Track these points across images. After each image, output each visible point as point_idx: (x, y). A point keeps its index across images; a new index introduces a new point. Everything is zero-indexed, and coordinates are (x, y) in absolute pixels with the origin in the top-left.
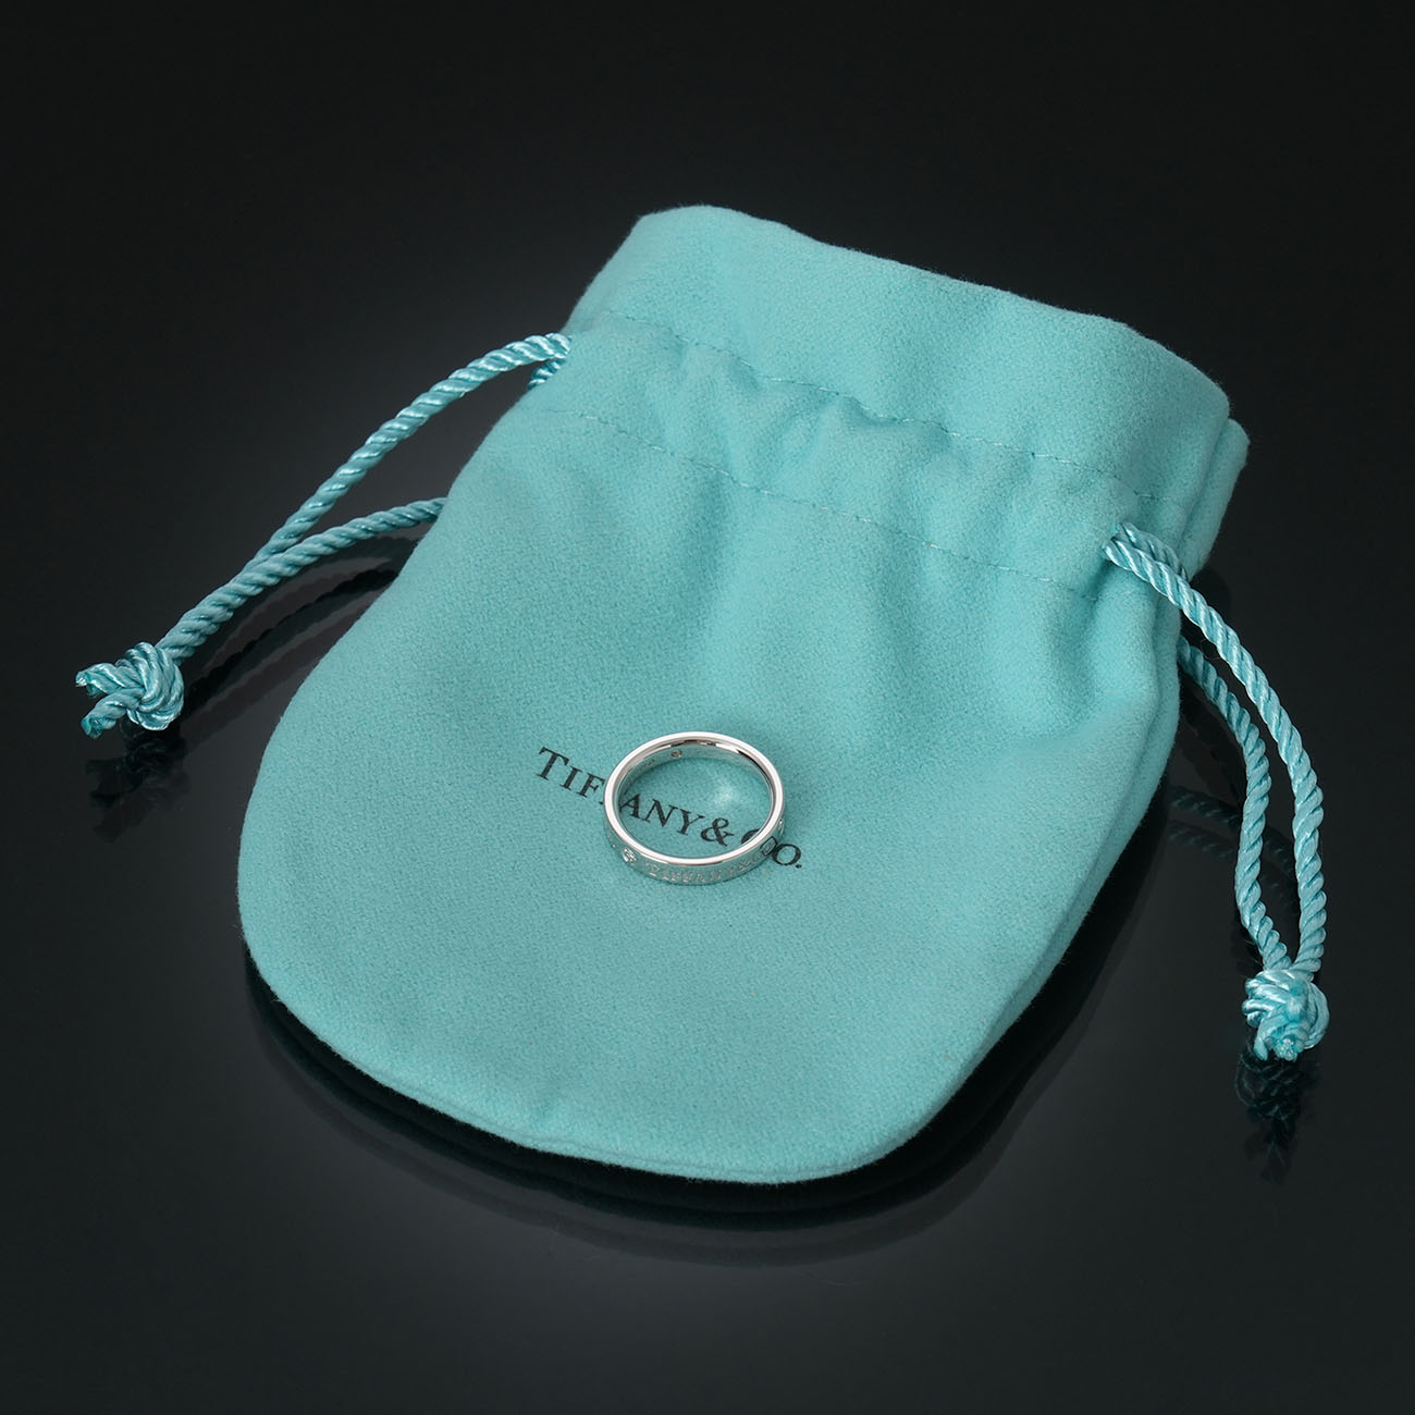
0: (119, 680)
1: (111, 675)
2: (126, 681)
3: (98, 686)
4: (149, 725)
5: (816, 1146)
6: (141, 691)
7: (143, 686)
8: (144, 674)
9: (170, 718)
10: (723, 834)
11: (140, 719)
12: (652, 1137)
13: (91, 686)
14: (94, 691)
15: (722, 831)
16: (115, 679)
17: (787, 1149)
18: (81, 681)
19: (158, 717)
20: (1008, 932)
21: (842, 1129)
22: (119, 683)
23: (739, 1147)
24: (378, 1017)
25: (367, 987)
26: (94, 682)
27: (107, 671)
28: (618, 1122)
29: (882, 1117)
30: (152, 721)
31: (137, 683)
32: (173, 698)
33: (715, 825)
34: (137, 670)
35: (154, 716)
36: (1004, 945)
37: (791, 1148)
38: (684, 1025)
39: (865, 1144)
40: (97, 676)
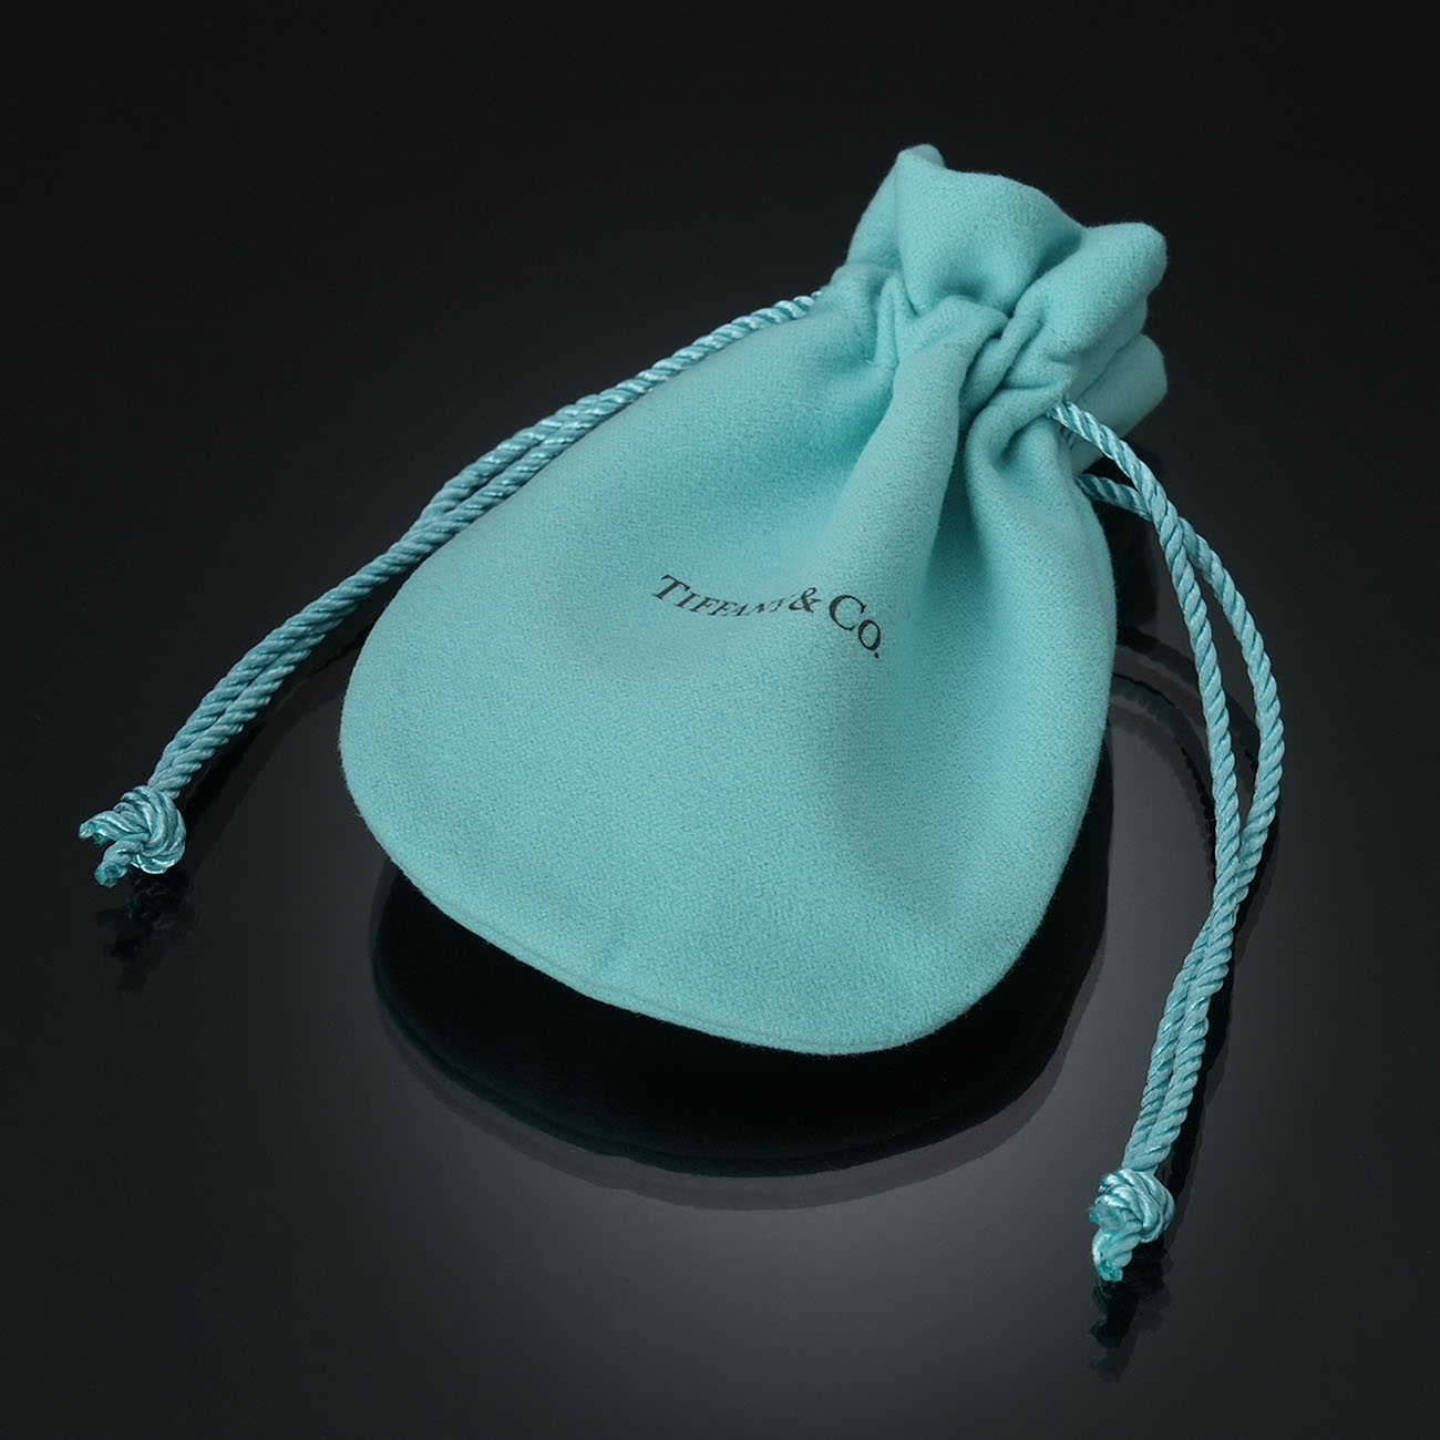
0: (124, 825)
1: (115, 822)
2: (131, 826)
3: (104, 834)
4: (147, 868)
5: (872, 1021)
6: (146, 836)
7: (148, 831)
8: (148, 819)
9: (168, 864)
10: (809, 601)
11: (140, 862)
12: (712, 1001)
13: (98, 835)
14: (101, 841)
15: (809, 600)
16: (119, 825)
17: (844, 1022)
18: (85, 831)
19: (159, 863)
20: (1044, 795)
21: (898, 1006)
22: (123, 828)
23: (798, 1018)
24: (453, 847)
25: (446, 814)
26: (100, 831)
27: (109, 819)
28: (680, 983)
29: (938, 998)
30: (151, 865)
31: (143, 828)
32: (176, 844)
33: (804, 597)
34: (142, 814)
35: (154, 860)
36: (1043, 810)
37: (848, 1022)
38: (751, 856)
39: (919, 1023)
40: (102, 824)
